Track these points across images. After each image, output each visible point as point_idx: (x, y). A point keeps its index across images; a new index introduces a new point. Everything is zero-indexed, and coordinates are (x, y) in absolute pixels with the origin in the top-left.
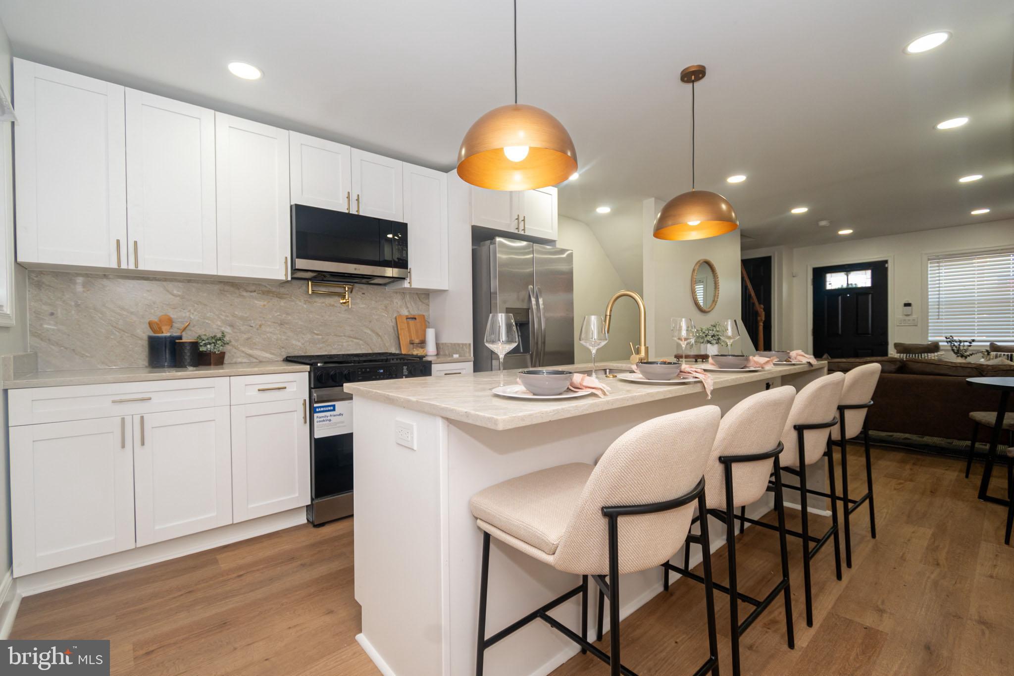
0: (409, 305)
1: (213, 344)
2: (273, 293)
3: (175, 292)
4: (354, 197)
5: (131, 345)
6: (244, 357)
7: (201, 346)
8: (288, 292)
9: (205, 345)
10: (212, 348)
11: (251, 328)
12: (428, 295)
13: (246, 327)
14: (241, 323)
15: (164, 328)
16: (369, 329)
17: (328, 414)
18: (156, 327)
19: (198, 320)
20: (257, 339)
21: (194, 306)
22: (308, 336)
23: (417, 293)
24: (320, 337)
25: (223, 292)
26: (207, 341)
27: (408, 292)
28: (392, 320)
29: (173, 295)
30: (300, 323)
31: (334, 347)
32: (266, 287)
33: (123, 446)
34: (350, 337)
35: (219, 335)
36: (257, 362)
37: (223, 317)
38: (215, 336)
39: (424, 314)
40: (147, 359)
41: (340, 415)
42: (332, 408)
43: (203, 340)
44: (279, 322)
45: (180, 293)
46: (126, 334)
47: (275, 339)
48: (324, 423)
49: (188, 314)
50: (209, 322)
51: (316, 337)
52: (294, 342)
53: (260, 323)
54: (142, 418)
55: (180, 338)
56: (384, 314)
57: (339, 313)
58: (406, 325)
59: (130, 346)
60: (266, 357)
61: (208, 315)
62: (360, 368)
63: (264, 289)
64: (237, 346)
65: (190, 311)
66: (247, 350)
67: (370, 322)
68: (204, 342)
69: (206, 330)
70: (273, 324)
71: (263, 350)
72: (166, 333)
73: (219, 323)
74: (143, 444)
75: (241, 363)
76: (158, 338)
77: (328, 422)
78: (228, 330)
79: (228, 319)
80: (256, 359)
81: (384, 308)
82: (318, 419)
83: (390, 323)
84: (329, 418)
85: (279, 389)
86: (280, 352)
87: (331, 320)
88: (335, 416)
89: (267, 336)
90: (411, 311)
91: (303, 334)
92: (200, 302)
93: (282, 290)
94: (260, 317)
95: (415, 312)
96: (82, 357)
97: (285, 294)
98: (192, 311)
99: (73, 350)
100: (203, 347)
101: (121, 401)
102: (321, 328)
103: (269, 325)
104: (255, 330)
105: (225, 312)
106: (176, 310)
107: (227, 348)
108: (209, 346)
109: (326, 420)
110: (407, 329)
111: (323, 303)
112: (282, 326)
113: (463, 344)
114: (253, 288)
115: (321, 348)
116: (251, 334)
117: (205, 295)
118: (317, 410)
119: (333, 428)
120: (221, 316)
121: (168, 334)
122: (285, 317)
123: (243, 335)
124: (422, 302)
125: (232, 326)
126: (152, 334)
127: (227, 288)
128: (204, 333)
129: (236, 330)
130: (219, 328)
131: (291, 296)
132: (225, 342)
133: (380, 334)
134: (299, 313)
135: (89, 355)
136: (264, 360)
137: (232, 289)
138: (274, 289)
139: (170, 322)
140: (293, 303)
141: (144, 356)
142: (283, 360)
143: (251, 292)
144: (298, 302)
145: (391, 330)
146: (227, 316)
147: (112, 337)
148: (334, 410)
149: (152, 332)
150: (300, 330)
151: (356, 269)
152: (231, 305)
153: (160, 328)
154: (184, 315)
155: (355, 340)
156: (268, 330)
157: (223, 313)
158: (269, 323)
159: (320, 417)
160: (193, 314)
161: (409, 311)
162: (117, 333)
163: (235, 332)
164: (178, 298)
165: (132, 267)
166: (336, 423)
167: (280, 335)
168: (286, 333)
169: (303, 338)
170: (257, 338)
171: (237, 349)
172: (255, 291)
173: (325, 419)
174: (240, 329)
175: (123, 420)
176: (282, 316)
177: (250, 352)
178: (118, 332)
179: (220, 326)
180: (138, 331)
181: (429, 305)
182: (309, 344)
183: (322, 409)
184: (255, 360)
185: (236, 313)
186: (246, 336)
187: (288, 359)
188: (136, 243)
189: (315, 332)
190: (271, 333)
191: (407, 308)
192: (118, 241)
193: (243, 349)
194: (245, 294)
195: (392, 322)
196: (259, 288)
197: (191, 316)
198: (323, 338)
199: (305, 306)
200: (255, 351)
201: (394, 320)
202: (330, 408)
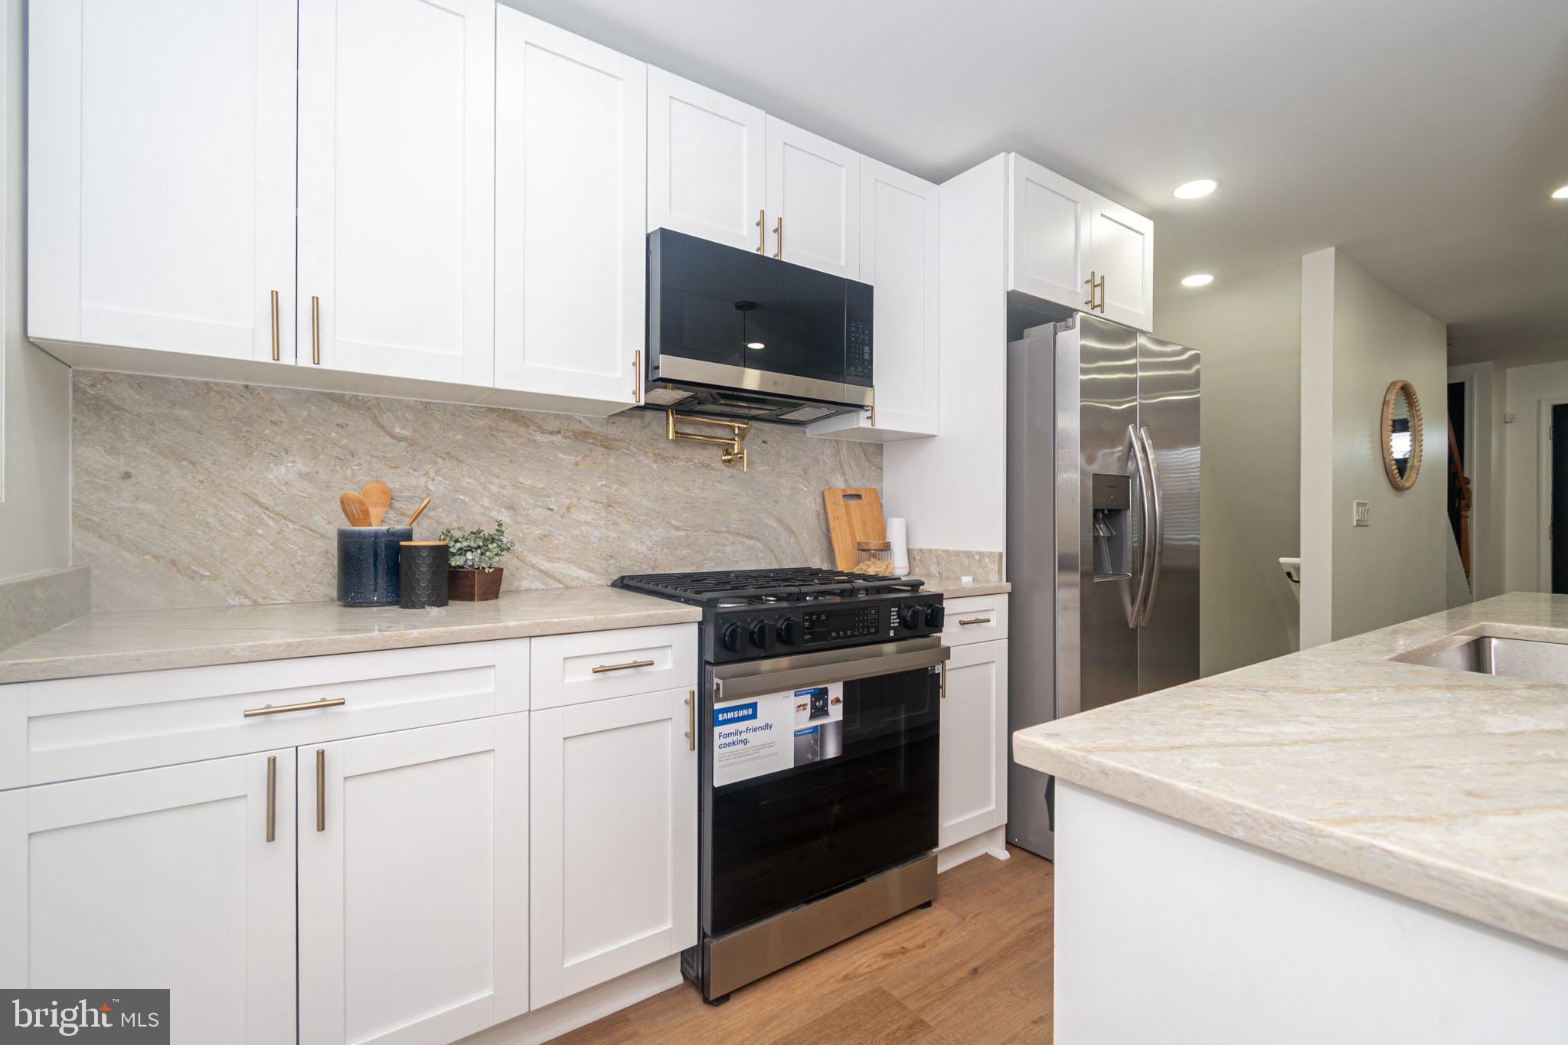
0: (847, 469)
1: (479, 551)
2: (595, 436)
3: (398, 430)
4: (771, 224)
5: (301, 549)
6: (534, 576)
7: (454, 554)
8: (622, 435)
9: (462, 552)
10: (477, 559)
11: (549, 513)
12: (879, 448)
13: (540, 510)
14: (531, 501)
15: (375, 512)
16: (774, 516)
17: (741, 726)
18: (354, 509)
19: (444, 495)
20: (561, 538)
21: (436, 463)
22: (660, 532)
23: (861, 443)
24: (682, 533)
25: (495, 433)
26: (465, 544)
27: (844, 439)
28: (815, 499)
29: (392, 436)
30: (645, 502)
31: (707, 556)
32: (580, 422)
33: (271, 837)
34: (738, 534)
35: (489, 530)
36: (562, 588)
37: (494, 489)
38: (479, 531)
39: (874, 486)
40: (335, 582)
41: (768, 726)
42: (750, 711)
43: (457, 541)
44: (605, 501)
45: (406, 433)
46: (291, 526)
47: (596, 537)
48: (733, 748)
49: (422, 480)
50: (467, 499)
51: (674, 533)
52: (633, 545)
53: (568, 501)
54: (321, 755)
55: (408, 536)
56: (801, 486)
57: (719, 482)
58: (843, 508)
59: (300, 553)
60: (578, 578)
61: (464, 484)
62: (807, 614)
63: (577, 427)
64: (522, 552)
65: (427, 474)
66: (543, 562)
67: (776, 502)
68: (458, 545)
69: (459, 518)
70: (592, 505)
71: (573, 562)
72: (379, 523)
73: (486, 502)
74: (321, 827)
75: (528, 590)
76: (360, 534)
77: (742, 746)
78: (505, 517)
79: (505, 492)
80: (560, 582)
81: (801, 472)
82: (723, 741)
83: (812, 505)
84: (744, 736)
85: (636, 666)
86: (605, 566)
87: (703, 498)
88: (755, 730)
89: (581, 531)
90: (850, 481)
91: (651, 527)
92: (448, 453)
93: (613, 431)
94: (569, 489)
95: (856, 484)
96: (193, 578)
97: (617, 440)
98: (432, 474)
99: (173, 562)
100: (457, 557)
101: (269, 713)
102: (684, 515)
103: (586, 508)
104: (557, 517)
105: (498, 477)
106: (398, 471)
107: (505, 561)
108: (469, 555)
109: (738, 743)
110: (845, 519)
111: (690, 460)
112: (610, 509)
113: (981, 554)
114: (556, 425)
115: (683, 558)
116: (550, 526)
117: (459, 437)
118: (720, 717)
119: (753, 759)
120: (490, 486)
121: (384, 528)
122: (616, 490)
123: (534, 528)
124: (869, 461)
125: (511, 508)
126: (348, 527)
127: (504, 424)
128: (455, 525)
129: (520, 518)
130: (487, 511)
131: (629, 444)
132: (503, 546)
133: (794, 528)
134: (644, 480)
135: (208, 574)
136: (574, 584)
137: (513, 427)
138: (597, 429)
139: (389, 499)
140: (633, 460)
141: (330, 576)
142: (614, 585)
143: (551, 433)
144: (642, 458)
145: (812, 519)
146: (503, 487)
147: (260, 531)
148: (754, 716)
149: (350, 524)
150: (645, 517)
151: (775, 383)
152: (511, 462)
153: (366, 513)
154: (414, 482)
155: (747, 541)
156: (583, 517)
157: (496, 480)
158: (586, 504)
159: (726, 736)
160: (433, 480)
161: (846, 481)
162: (271, 523)
163: (517, 523)
164: (404, 444)
165: (305, 361)
166: (757, 748)
167: (607, 529)
168: (618, 525)
169: (650, 536)
170: (561, 535)
171: (521, 561)
172: (559, 432)
173: (735, 738)
174: (528, 515)
175: (272, 762)
176: (611, 488)
177: (546, 565)
178: (273, 519)
179: (488, 508)
180: (317, 517)
181: (881, 469)
182: (662, 549)
183: (731, 715)
184: (555, 585)
185: (521, 479)
186: (538, 532)
187: (626, 582)
188: (315, 301)
189: (674, 522)
190: (588, 523)
191: (844, 474)
192: (275, 295)
193: (534, 561)
194: (539, 437)
195: (815, 502)
196: (568, 426)
197: (430, 486)
198: (687, 537)
199: (655, 466)
200: (556, 565)
201: (819, 500)
202: (745, 712)
